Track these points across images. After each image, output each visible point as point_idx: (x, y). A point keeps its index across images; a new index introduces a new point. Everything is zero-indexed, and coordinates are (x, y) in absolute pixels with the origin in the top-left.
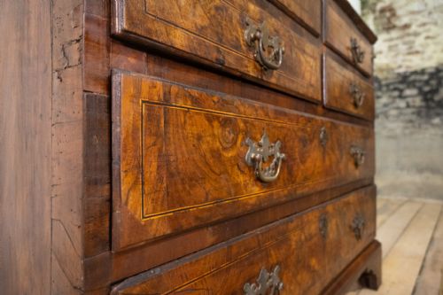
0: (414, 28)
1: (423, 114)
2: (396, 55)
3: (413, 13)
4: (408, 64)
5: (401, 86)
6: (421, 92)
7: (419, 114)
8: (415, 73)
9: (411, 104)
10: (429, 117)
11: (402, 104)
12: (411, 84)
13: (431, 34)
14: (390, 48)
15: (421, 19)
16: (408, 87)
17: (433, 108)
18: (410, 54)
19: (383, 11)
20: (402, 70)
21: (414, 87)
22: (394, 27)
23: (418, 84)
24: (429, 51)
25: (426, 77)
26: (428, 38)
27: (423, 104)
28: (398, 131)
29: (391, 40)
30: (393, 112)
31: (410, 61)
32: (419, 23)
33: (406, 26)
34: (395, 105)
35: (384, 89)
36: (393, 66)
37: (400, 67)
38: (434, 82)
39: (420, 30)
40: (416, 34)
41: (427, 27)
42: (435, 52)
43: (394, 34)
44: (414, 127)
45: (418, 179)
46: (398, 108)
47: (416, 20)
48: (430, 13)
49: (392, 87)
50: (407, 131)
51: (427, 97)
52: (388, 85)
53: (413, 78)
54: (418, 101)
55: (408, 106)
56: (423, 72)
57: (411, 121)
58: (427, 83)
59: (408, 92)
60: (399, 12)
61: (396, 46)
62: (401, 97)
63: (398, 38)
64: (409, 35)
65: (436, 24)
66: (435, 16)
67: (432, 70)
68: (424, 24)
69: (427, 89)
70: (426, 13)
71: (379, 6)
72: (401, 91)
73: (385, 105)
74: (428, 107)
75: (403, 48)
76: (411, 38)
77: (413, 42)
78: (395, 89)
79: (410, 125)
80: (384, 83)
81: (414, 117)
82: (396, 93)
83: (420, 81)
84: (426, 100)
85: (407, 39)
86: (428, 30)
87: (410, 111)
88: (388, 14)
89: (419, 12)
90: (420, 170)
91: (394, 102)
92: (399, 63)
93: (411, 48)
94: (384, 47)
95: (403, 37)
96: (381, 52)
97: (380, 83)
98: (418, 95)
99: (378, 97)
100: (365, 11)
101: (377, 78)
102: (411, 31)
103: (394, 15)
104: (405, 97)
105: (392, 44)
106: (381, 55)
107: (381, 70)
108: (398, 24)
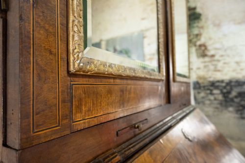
0: (217, 57)
1: (223, 105)
2: (208, 71)
3: (216, 49)
4: (214, 76)
5: (211, 88)
6: (222, 93)
7: (221, 104)
8: (218, 81)
9: (217, 98)
10: (226, 107)
11: (212, 98)
12: (217, 88)
13: (226, 61)
14: (205, 67)
15: (221, 53)
16: (215, 89)
17: (229, 102)
18: (215, 71)
19: (200, 46)
20: (211, 79)
22: (206, 55)
23: (220, 88)
24: (226, 71)
25: (224, 85)
26: (225, 63)
27: (223, 99)
29: (205, 62)
30: (207, 102)
31: (216, 75)
33: (213, 56)
34: (208, 98)
35: (202, 88)
36: (207, 76)
37: (210, 77)
38: (228, 88)
40: (219, 61)
41: (224, 57)
42: (229, 71)
43: (207, 59)
44: (219, 111)
46: (210, 100)
47: (218, 53)
48: (225, 50)
49: (206, 88)
50: (215, 114)
51: (226, 95)
52: (204, 87)
53: (217, 84)
54: (220, 97)
55: (215, 99)
56: (222, 81)
57: (217, 108)
58: (225, 87)
59: (215, 92)
60: (209, 48)
61: (208, 66)
62: (211, 94)
63: (209, 62)
64: (214, 61)
65: (228, 56)
66: (228, 52)
67: (227, 81)
68: (222, 56)
69: (225, 91)
70: (223, 50)
71: (198, 43)
72: (211, 90)
73: (203, 98)
74: (226, 101)
75: (212, 67)
76: (216, 63)
77: (217, 65)
78: (208, 89)
79: (217, 110)
80: (202, 85)
81: (218, 106)
82: (208, 92)
83: (221, 86)
84: (225, 97)
85: (214, 63)
86: (225, 59)
87: (216, 102)
88: (203, 48)
91: (207, 96)
92: (210, 75)
93: (216, 68)
94: (202, 66)
95: (211, 61)
96: (200, 68)
97: (200, 85)
98: (220, 93)
99: (199, 93)
100: (191, 45)
101: (198, 82)
102: (215, 59)
103: (206, 49)
104: (213, 95)
105: (205, 64)
106: (200, 70)
107: (200, 78)
108: (209, 54)
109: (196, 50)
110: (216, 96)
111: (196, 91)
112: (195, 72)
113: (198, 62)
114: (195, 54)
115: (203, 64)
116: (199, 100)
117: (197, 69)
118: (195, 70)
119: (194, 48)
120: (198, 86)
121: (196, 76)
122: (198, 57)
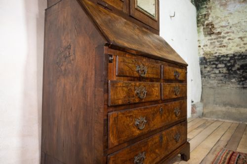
0: (223, 34)
1: (227, 77)
2: (214, 47)
3: (222, 27)
4: (220, 51)
5: (217, 63)
6: (226, 65)
7: (225, 76)
8: (223, 56)
9: (221, 72)
10: (230, 78)
11: (217, 72)
12: (221, 62)
13: (231, 38)
14: (211, 43)
15: (226, 30)
16: (220, 63)
17: (232, 74)
18: (220, 47)
19: (208, 25)
20: (217, 55)
21: (223, 63)
22: (213, 33)
23: (224, 62)
24: (230, 46)
25: (228, 59)
26: (229, 39)
27: (227, 72)
28: (215, 85)
29: (212, 39)
30: (213, 76)
31: (221, 50)
32: (225, 32)
33: (219, 33)
34: (213, 72)
35: (208, 63)
36: (212, 52)
37: (216, 53)
38: (232, 61)
39: (226, 35)
40: (224, 38)
41: (229, 34)
42: (233, 46)
43: (213, 37)
44: (223, 83)
45: (224, 109)
46: (215, 73)
47: (224, 30)
48: (231, 27)
49: (212, 63)
50: (219, 85)
51: (229, 68)
52: (210, 62)
53: (222, 58)
54: (225, 70)
55: (220, 72)
56: (227, 56)
57: (221, 80)
58: (229, 61)
59: (220, 66)
60: (215, 26)
61: (214, 42)
62: (216, 68)
63: (215, 39)
64: (220, 37)
65: (233, 32)
66: (233, 29)
67: (232, 55)
68: (228, 33)
69: (229, 64)
70: (229, 27)
71: (206, 22)
72: (217, 65)
73: (209, 72)
74: (229, 74)
75: (217, 44)
76: (222, 39)
77: (223, 41)
78: (214, 64)
79: (221, 82)
80: (208, 60)
81: (222, 78)
82: (214, 66)
83: (226, 60)
84: (228, 70)
85: (219, 39)
86: (230, 36)
87: (221, 75)
88: (210, 27)
89: (225, 26)
90: (225, 105)
91: (212, 70)
92: (216, 51)
93: (221, 44)
94: (208, 43)
95: (217, 38)
96: (207, 45)
97: (206, 61)
98: (225, 67)
99: (205, 68)
100: (199, 25)
101: (204, 58)
102: (221, 35)
103: (213, 27)
104: (218, 68)
105: (212, 41)
106: (207, 47)
107: (207, 54)
108: (215, 31)
109: (204, 28)
110: (220, 69)
111: (203, 66)
112: (203, 49)
113: (205, 40)
114: (202, 33)
115: (210, 41)
116: (206, 74)
117: (204, 46)
118: (202, 47)
119: (202, 27)
120: (204, 61)
121: (203, 53)
122: (205, 35)
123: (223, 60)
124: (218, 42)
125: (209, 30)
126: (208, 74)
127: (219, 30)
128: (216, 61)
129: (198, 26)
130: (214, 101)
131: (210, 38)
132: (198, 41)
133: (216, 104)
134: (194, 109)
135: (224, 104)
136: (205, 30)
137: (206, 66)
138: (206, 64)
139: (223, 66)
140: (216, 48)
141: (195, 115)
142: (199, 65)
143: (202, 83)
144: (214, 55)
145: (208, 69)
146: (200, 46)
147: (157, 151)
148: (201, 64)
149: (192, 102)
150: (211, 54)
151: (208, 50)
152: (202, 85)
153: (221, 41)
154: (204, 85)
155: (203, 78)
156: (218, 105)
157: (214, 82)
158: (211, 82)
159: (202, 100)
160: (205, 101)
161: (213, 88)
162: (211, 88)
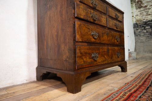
0: (148, 7)
3: (148, 2)
4: (147, 18)
5: (145, 26)
8: (149, 21)
9: (148, 31)
11: (145, 31)
12: (148, 25)
14: (141, 14)
18: (147, 15)
19: (138, 2)
20: (145, 21)
21: (149, 25)
22: (142, 7)
23: (150, 25)
28: (144, 40)
29: (141, 11)
30: (142, 34)
31: (148, 17)
32: (150, 5)
33: (146, 6)
34: (143, 32)
36: (142, 19)
39: (150, 7)
40: (149, 9)
43: (142, 9)
44: (149, 38)
45: (150, 55)
46: (144, 33)
47: (149, 4)
49: (142, 26)
50: (147, 40)
52: (140, 26)
53: (148, 23)
54: (150, 30)
55: (147, 32)
57: (148, 37)
59: (147, 27)
61: (143, 13)
62: (145, 29)
63: (143, 10)
64: (147, 9)
72: (145, 27)
73: (140, 32)
75: (145, 13)
76: (148, 10)
77: (148, 11)
79: (148, 38)
81: (149, 36)
82: (143, 28)
85: (146, 10)
87: (148, 33)
88: (140, 3)
89: (150, 2)
91: (142, 31)
92: (144, 18)
93: (147, 13)
94: (139, 13)
95: (145, 10)
96: (138, 15)
97: (137, 25)
98: (150, 28)
99: (137, 30)
100: (132, 2)
101: (136, 23)
102: (147, 8)
103: (142, 3)
104: (146, 29)
105: (141, 12)
106: (138, 16)
107: (138, 21)
108: (143, 6)
109: (135, 4)
110: (147, 30)
111: (136, 29)
112: (135, 17)
113: (136, 12)
114: (135, 7)
115: (140, 12)
116: (137, 34)
117: (136, 16)
118: (134, 16)
119: (134, 4)
120: (136, 26)
121: (135, 20)
122: (137, 9)
123: (149, 24)
124: (145, 12)
125: (139, 5)
126: (139, 33)
127: (145, 4)
128: (144, 25)
129: (131, 4)
130: (144, 50)
131: (140, 10)
132: (132, 13)
133: (145, 52)
134: (130, 54)
135: (150, 52)
136: (137, 5)
137: (138, 28)
138: (138, 27)
139: (149, 27)
140: (144, 16)
141: (131, 58)
142: (133, 28)
143: (135, 40)
144: (143, 21)
145: (139, 30)
146: (133, 16)
147: (105, 56)
148: (134, 27)
149: (129, 50)
150: (140, 20)
151: (139, 18)
152: (136, 41)
153: (147, 11)
154: (137, 41)
155: (136, 37)
156: (146, 53)
157: (143, 39)
158: (142, 38)
159: (135, 50)
160: (137, 51)
161: (143, 42)
162: (142, 42)
